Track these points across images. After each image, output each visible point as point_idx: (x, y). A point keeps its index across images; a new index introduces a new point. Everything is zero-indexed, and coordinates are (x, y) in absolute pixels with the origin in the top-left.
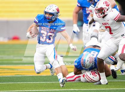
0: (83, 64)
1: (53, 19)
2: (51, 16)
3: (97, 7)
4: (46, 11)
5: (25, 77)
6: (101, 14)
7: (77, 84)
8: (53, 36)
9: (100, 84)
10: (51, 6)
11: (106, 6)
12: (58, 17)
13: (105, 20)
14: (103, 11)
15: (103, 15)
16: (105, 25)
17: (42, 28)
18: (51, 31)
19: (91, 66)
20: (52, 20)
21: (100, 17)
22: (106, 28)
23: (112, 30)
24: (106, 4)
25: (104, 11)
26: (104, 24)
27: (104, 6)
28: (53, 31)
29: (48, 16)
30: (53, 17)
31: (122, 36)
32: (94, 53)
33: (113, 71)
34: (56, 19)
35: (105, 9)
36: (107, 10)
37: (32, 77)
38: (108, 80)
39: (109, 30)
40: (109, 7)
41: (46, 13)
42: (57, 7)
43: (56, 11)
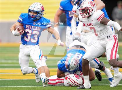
0: (67, 66)
1: (38, 18)
2: (35, 15)
3: (82, 7)
4: (30, 9)
5: (5, 80)
6: (86, 14)
7: (59, 88)
8: (38, 34)
9: (84, 88)
10: (36, 4)
11: (91, 6)
12: (43, 16)
13: (89, 20)
14: (88, 11)
15: (88, 15)
16: (90, 25)
17: (27, 27)
18: (36, 29)
19: (76, 69)
20: (36, 18)
21: (85, 18)
22: (91, 29)
23: (96, 31)
24: (91, 4)
25: (90, 10)
26: (88, 24)
27: (89, 6)
28: (38, 29)
29: (32, 14)
30: (38, 15)
31: (108, 37)
32: (78, 55)
33: (97, 72)
34: (41, 18)
35: (90, 9)
36: (92, 9)
37: (13, 80)
38: (91, 84)
39: (93, 31)
40: (94, 7)
41: (30, 11)
42: (41, 6)
43: (41, 9)
